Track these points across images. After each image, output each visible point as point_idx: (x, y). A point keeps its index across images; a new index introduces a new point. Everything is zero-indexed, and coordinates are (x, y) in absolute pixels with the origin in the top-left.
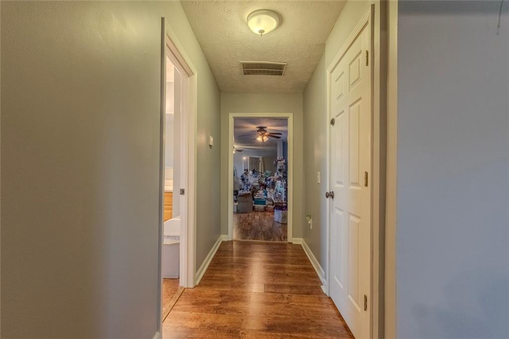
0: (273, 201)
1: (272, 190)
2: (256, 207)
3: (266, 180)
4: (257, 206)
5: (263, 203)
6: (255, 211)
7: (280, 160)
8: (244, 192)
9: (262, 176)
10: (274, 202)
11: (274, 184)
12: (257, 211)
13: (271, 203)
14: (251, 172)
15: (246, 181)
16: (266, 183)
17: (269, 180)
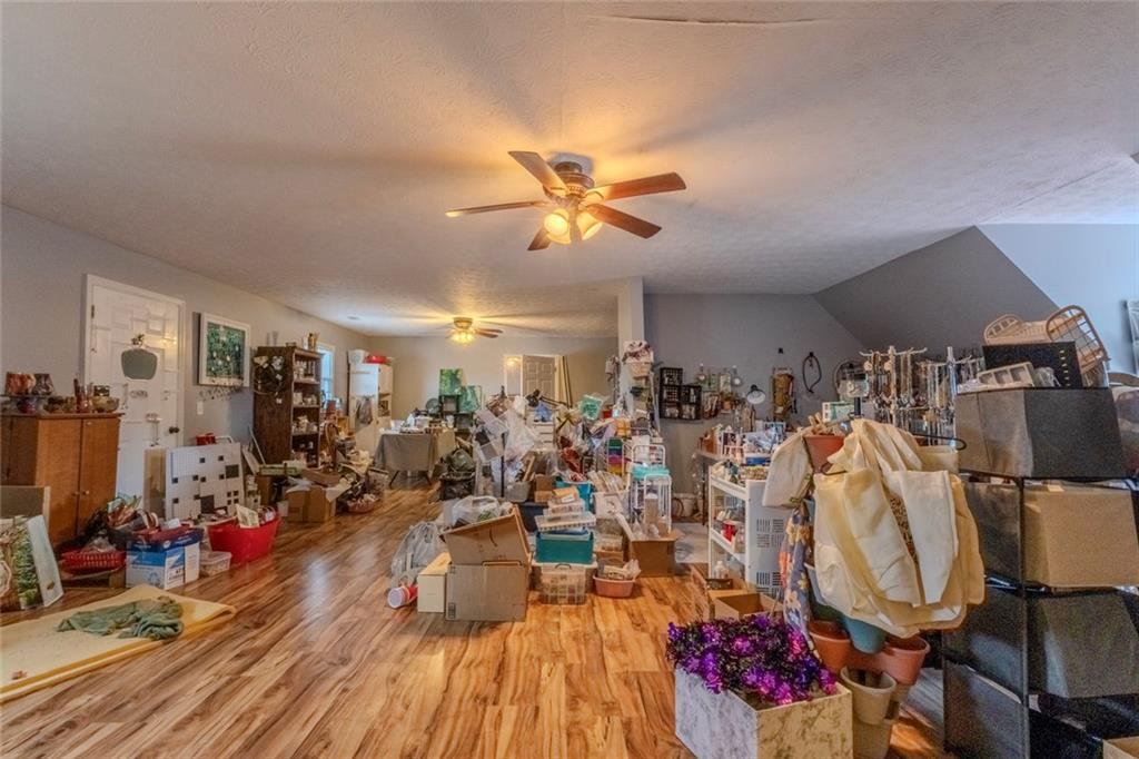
0: (623, 533)
1: (613, 481)
2: (546, 580)
3: (586, 432)
4: (550, 571)
5: (581, 550)
6: (543, 600)
7: (635, 355)
8: (483, 508)
9: (568, 417)
10: (632, 537)
11: (617, 451)
12: (554, 601)
13: (616, 542)
14: (520, 403)
15: (495, 443)
16: (585, 448)
17: (600, 433)
